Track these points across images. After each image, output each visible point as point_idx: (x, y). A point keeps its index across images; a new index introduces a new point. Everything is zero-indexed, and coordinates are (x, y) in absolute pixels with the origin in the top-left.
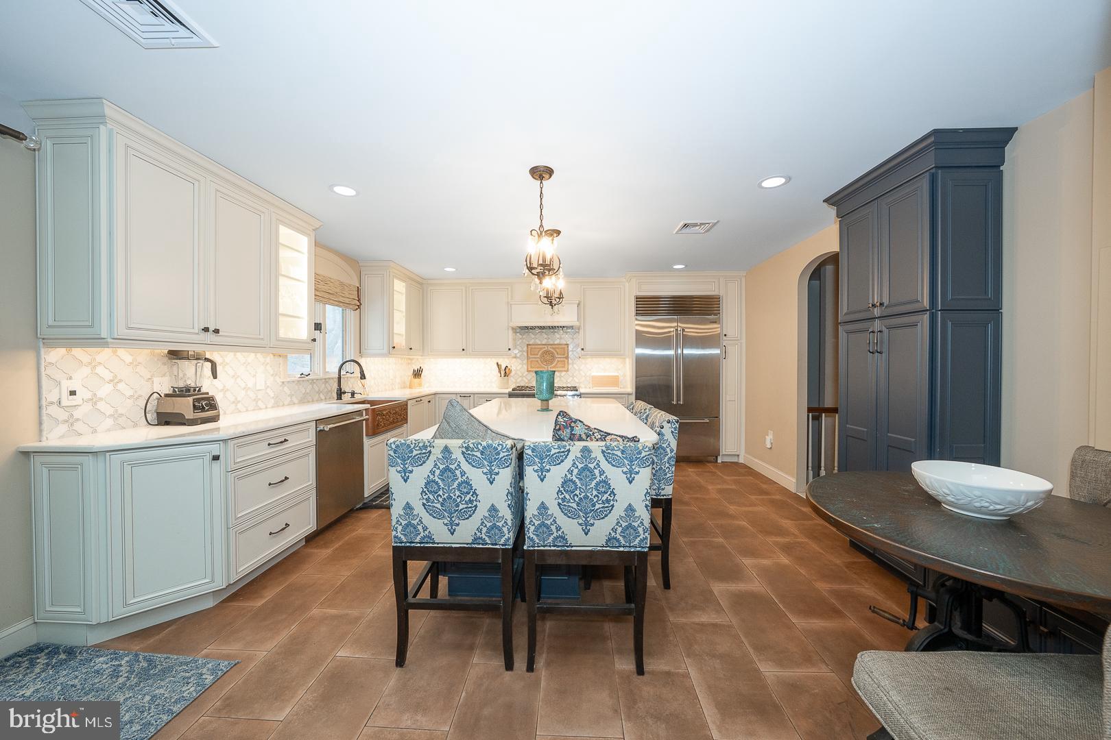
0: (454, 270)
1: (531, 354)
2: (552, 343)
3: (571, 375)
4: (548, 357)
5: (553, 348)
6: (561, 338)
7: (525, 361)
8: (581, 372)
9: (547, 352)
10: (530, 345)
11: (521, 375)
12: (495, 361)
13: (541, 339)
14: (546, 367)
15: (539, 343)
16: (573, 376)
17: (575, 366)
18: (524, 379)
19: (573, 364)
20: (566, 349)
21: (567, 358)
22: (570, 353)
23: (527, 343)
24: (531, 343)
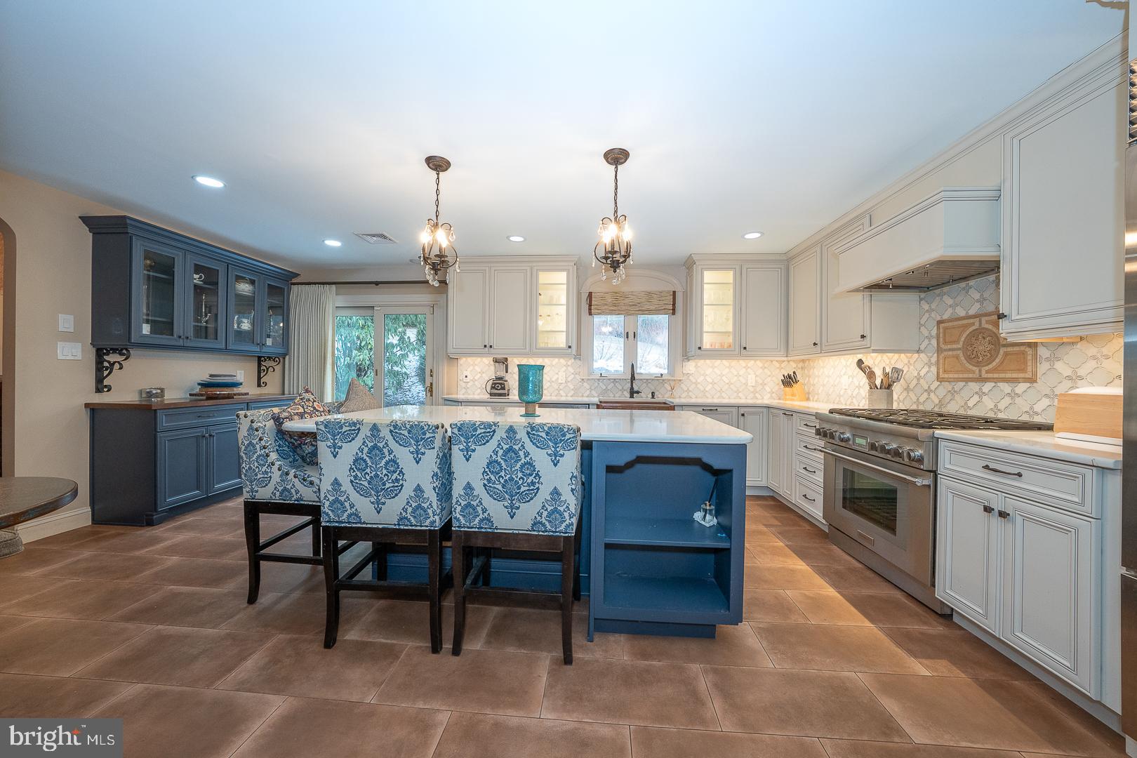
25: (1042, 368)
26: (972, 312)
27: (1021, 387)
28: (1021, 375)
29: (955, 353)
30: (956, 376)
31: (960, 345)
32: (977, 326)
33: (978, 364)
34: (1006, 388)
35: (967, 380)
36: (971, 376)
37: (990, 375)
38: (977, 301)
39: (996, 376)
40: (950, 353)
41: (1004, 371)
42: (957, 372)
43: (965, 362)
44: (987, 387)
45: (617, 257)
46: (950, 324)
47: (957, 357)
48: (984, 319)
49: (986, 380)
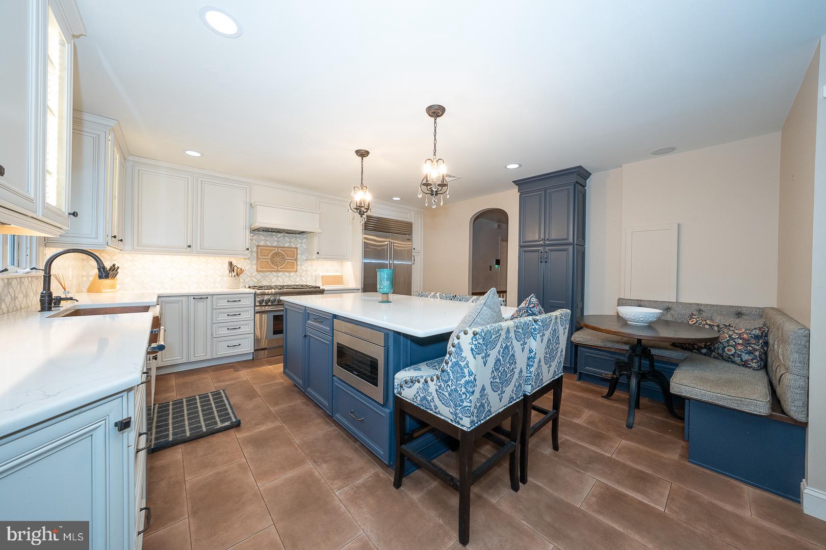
0: (199, 155)
1: (261, 255)
2: (282, 245)
3: (299, 275)
4: (277, 259)
5: (282, 250)
6: (290, 242)
7: (255, 262)
8: (308, 272)
9: (276, 254)
10: (260, 246)
11: (249, 275)
12: (226, 260)
13: (273, 241)
14: (276, 267)
15: (270, 245)
16: (301, 276)
17: (303, 267)
18: (253, 278)
19: (301, 265)
20: (295, 252)
21: (296, 260)
22: (299, 256)
23: (257, 244)
24: (260, 244)
25: (299, 267)
26: (274, 245)
27: (292, 274)
28: (292, 270)
29: (266, 260)
30: (267, 270)
31: (269, 257)
32: (277, 251)
33: (277, 265)
34: (287, 274)
35: (271, 271)
36: (274, 270)
37: (282, 270)
38: (276, 241)
39: (284, 270)
40: (264, 260)
41: (287, 268)
42: (267, 268)
43: (271, 264)
44: (280, 274)
45: (363, 209)
46: (264, 248)
47: (268, 262)
48: (280, 249)
49: (280, 271)
